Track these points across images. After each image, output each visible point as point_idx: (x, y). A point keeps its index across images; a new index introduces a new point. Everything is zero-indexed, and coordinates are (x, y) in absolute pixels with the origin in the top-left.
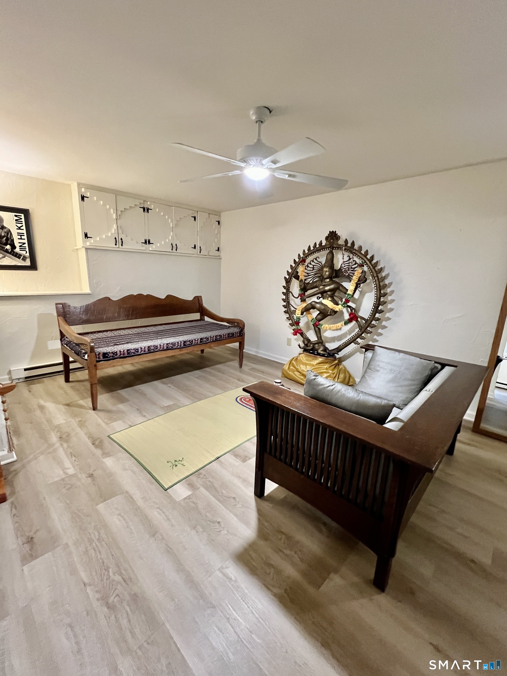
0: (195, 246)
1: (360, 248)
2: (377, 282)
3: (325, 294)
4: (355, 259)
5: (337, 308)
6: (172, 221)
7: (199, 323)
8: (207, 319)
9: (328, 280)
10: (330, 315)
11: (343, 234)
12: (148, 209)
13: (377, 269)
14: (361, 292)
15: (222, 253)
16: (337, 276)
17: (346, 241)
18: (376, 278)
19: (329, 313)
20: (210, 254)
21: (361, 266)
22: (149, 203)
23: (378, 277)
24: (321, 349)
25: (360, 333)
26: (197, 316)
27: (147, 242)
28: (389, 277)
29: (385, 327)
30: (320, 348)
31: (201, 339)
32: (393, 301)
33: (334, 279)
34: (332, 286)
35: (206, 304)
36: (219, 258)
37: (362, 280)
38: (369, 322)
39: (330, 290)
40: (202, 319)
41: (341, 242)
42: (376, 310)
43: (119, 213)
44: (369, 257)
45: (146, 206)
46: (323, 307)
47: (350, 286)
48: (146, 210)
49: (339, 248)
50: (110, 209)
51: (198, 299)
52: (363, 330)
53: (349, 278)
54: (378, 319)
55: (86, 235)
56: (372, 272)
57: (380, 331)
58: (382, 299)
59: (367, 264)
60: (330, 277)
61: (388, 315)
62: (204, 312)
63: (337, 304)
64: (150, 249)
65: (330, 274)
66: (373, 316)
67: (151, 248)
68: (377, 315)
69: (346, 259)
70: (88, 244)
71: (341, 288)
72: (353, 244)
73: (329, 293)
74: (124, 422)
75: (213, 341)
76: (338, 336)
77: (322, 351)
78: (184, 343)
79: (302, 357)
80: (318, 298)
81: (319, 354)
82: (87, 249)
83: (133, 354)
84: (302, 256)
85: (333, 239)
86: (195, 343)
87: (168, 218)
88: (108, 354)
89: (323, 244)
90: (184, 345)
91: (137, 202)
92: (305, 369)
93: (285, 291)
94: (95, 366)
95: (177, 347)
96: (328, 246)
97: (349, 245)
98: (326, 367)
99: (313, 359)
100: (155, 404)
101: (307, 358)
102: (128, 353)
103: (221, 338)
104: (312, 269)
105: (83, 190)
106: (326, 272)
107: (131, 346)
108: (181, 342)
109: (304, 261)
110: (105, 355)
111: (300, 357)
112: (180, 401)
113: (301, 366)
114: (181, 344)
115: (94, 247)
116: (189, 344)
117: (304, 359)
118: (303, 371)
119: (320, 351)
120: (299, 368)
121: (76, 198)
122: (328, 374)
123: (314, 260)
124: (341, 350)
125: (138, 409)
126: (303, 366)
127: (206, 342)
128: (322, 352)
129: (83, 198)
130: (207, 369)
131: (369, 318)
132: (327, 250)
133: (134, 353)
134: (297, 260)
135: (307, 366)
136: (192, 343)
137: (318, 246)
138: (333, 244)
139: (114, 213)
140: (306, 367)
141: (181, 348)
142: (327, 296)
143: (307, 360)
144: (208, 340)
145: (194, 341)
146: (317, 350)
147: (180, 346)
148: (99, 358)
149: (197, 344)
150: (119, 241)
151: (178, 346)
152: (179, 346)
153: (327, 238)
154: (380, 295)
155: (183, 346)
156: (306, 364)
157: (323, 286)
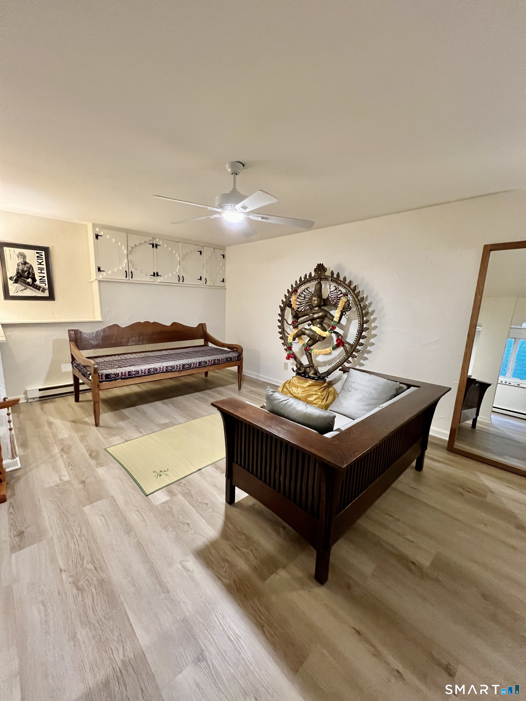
0: (201, 278)
1: (345, 278)
2: (360, 310)
3: (314, 321)
4: (341, 288)
5: (325, 334)
6: (179, 256)
7: (202, 348)
8: (210, 344)
9: (317, 308)
10: (319, 341)
11: (330, 266)
12: (157, 246)
13: (359, 298)
14: (348, 319)
15: (227, 284)
16: (325, 305)
17: (332, 273)
18: (359, 306)
19: (317, 339)
20: (215, 285)
21: (345, 295)
22: (157, 240)
23: (360, 305)
24: (312, 373)
25: (347, 357)
26: (201, 342)
27: (156, 275)
28: (372, 306)
29: (369, 352)
30: (311, 371)
31: (200, 363)
32: (376, 327)
33: (322, 308)
34: (320, 314)
35: (210, 331)
36: (224, 288)
37: (346, 309)
38: (354, 347)
39: (318, 318)
40: (206, 345)
41: (328, 273)
42: (360, 336)
43: (130, 249)
44: (352, 287)
45: (154, 242)
46: (312, 333)
47: (336, 314)
48: (155, 246)
49: (326, 279)
50: (121, 245)
51: (202, 326)
52: (349, 354)
53: (336, 306)
54: (362, 344)
55: (99, 269)
56: (355, 301)
57: (366, 355)
58: (365, 326)
59: (351, 293)
60: (319, 306)
61: (372, 340)
62: (207, 338)
63: (325, 330)
64: (159, 281)
65: (318, 303)
66: (357, 342)
67: (158, 279)
68: (361, 341)
69: (333, 288)
70: (101, 276)
71: (328, 315)
72: (338, 275)
73: (318, 320)
74: (122, 437)
75: (211, 365)
76: (329, 361)
77: (312, 374)
78: (183, 367)
79: (294, 380)
80: (309, 325)
81: (309, 377)
82: (100, 281)
83: (134, 376)
84: (294, 286)
85: (321, 271)
86: (194, 366)
87: (176, 253)
88: (110, 376)
89: (313, 275)
90: (183, 368)
91: (147, 239)
92: (297, 391)
93: (280, 318)
94: (98, 386)
95: (176, 370)
96: (317, 278)
97: (335, 276)
98: (315, 389)
99: (304, 382)
100: (152, 421)
101: (298, 381)
102: (129, 375)
103: (220, 362)
104: (304, 298)
105: (97, 229)
106: (315, 300)
107: (133, 369)
108: (180, 365)
109: (295, 291)
110: (107, 376)
111: (293, 381)
112: (176, 419)
113: (293, 388)
114: (180, 367)
115: (106, 280)
116: (188, 368)
117: (296, 382)
118: (295, 393)
119: (311, 374)
120: (291, 390)
121: (91, 237)
122: (317, 396)
123: (306, 291)
124: (330, 374)
125: (136, 426)
126: (295, 388)
127: (204, 365)
128: (312, 375)
129: (97, 236)
130: (208, 391)
131: (354, 344)
132: (316, 281)
133: (135, 374)
134: (290, 290)
135: (299, 389)
136: (191, 367)
137: (308, 277)
138: (321, 275)
139: (125, 249)
140: (297, 389)
141: (180, 371)
142: (316, 323)
143: (299, 383)
144: (206, 364)
145: (192, 364)
146: (308, 374)
147: (179, 369)
148: (102, 378)
149: (196, 367)
150: (129, 274)
151: (177, 368)
152: (178, 369)
153: (315, 270)
154: (363, 321)
155: (182, 369)
156: (297, 387)
157: (313, 314)
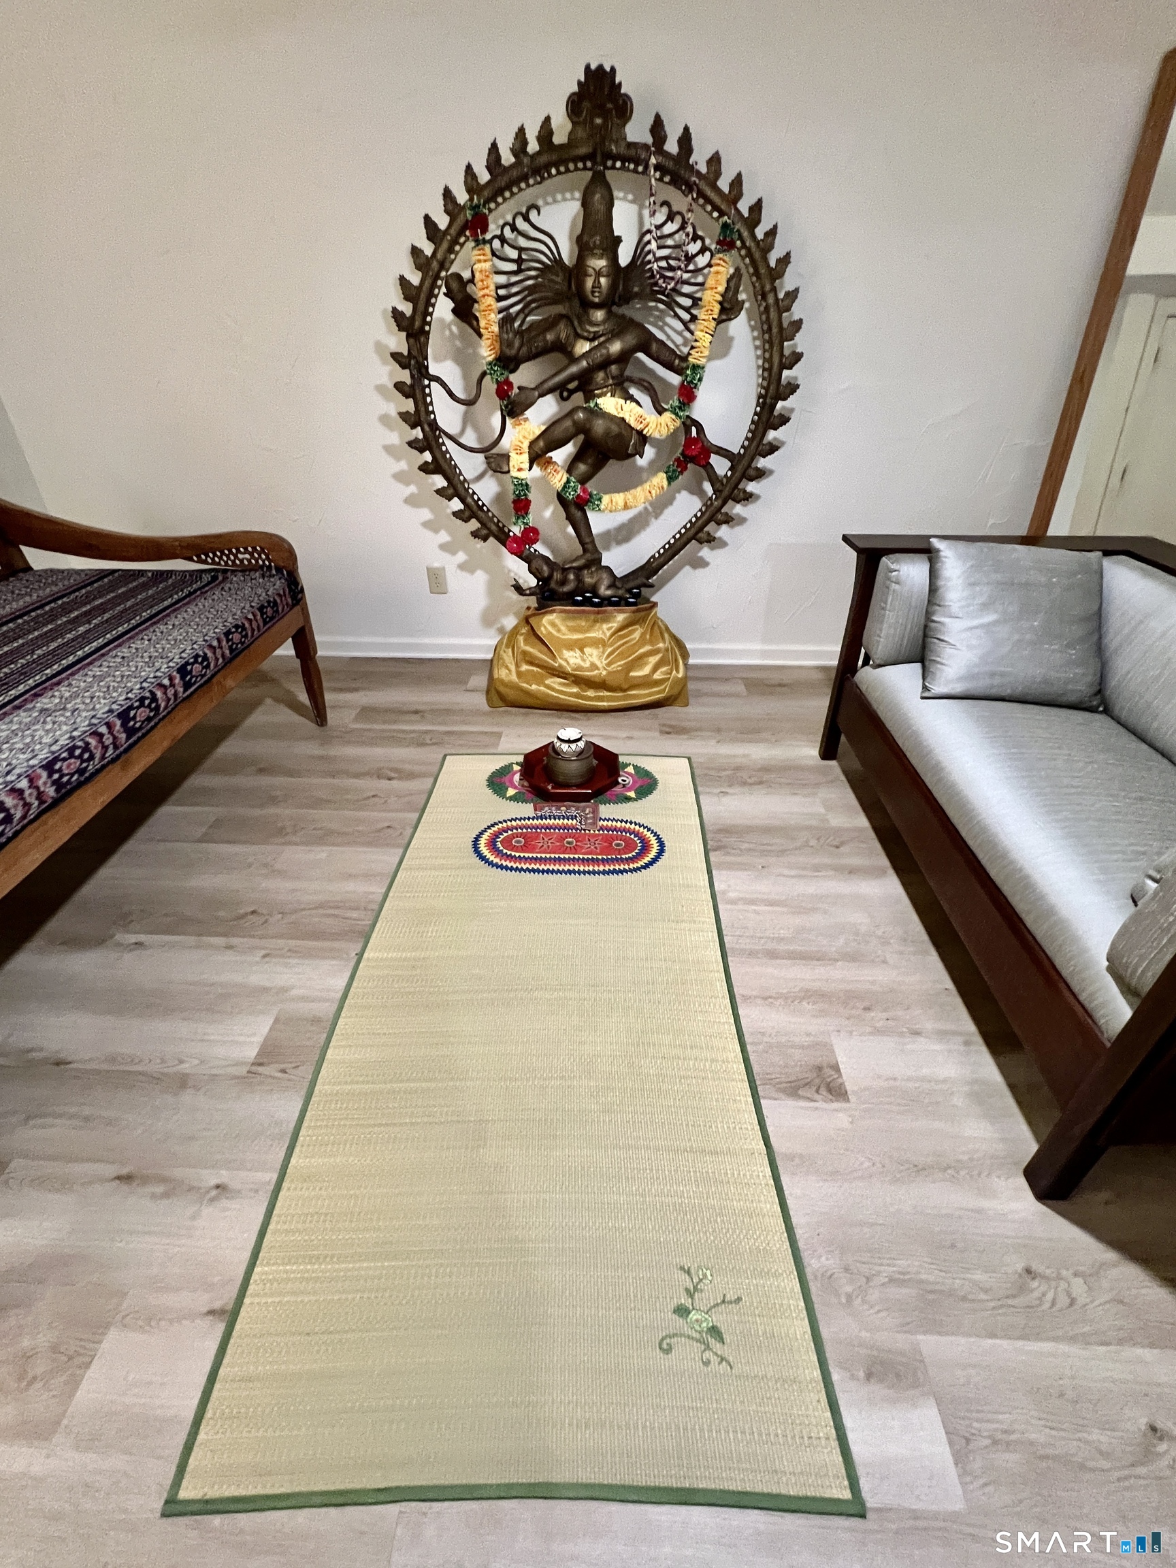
1: (714, 161)
2: (772, 314)
5: (663, 425)
8: (45, 559)
9: (602, 314)
10: (634, 454)
17: (658, 127)
21: (729, 245)
24: (602, 581)
25: (717, 504)
30: (598, 581)
38: (745, 462)
41: (637, 131)
42: (768, 419)
44: (744, 206)
49: (634, 156)
52: (726, 492)
60: (610, 301)
66: (756, 442)
69: (659, 212)
71: (654, 345)
72: (686, 141)
73: (614, 369)
75: (228, 662)
77: (609, 587)
78: (124, 725)
79: (553, 624)
80: (565, 394)
81: (607, 601)
84: (462, 197)
85: (605, 114)
86: (169, 700)
89: (559, 138)
90: (130, 732)
92: (584, 660)
95: (103, 757)
96: (583, 150)
97: (672, 147)
98: (637, 635)
99: (596, 621)
101: (571, 624)
103: (246, 636)
104: (513, 267)
108: (109, 726)
109: (478, 224)
111: (545, 627)
113: (567, 654)
114: (115, 738)
116: (149, 719)
117: (563, 628)
118: (579, 668)
119: (604, 591)
120: (564, 663)
122: (658, 657)
123: (521, 224)
124: (656, 572)
126: (571, 653)
127: (203, 676)
128: (609, 592)
131: (742, 451)
134: (442, 222)
135: (587, 650)
136: (158, 707)
137: (533, 147)
138: (603, 139)
140: (582, 650)
141: (122, 756)
143: (573, 630)
144: (208, 666)
145: (159, 694)
146: (594, 590)
147: (116, 747)
149: (179, 703)
151: (105, 748)
152: (110, 751)
153: (575, 105)
154: (781, 360)
155: (128, 738)
156: (581, 646)
